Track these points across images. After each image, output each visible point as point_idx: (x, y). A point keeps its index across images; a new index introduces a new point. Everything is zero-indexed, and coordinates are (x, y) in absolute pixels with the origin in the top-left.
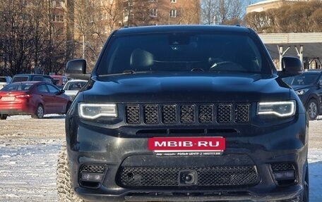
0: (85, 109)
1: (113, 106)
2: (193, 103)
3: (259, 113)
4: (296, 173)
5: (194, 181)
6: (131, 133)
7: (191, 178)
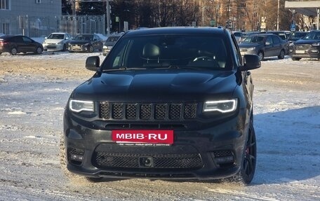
0: (73, 103)
1: (91, 102)
2: (150, 103)
3: (205, 110)
4: (235, 157)
5: (151, 165)
6: (102, 126)
7: (149, 162)
